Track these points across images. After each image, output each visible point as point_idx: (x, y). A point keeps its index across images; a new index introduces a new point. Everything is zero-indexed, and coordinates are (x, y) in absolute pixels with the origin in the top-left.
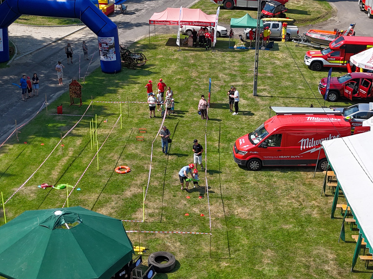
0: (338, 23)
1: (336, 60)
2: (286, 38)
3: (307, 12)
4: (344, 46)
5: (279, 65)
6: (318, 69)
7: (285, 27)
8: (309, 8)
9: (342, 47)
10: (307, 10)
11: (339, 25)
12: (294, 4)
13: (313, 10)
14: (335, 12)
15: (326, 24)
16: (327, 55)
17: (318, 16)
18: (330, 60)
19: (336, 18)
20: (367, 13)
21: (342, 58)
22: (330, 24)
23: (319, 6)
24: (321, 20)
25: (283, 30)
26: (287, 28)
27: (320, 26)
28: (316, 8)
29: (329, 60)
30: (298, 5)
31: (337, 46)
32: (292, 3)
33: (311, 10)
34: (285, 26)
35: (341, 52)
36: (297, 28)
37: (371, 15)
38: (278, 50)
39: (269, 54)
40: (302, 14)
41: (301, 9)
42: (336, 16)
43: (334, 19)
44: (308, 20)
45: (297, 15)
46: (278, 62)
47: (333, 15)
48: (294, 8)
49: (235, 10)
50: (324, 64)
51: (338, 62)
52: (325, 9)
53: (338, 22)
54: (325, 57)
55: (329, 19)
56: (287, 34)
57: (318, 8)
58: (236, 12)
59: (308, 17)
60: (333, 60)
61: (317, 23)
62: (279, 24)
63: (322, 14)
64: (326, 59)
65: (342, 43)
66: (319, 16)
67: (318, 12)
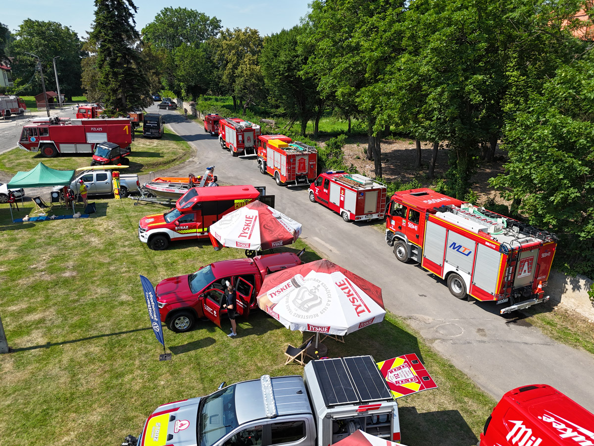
0: (198, 165)
1: (189, 228)
2: (122, 192)
3: (159, 154)
4: (199, 205)
5: (96, 247)
6: (163, 246)
7: (117, 178)
8: (162, 149)
9: (195, 207)
10: (160, 152)
11: (199, 168)
12: (145, 146)
13: (168, 151)
14: (194, 152)
15: (183, 167)
16: (174, 223)
17: (173, 158)
18: (180, 230)
19: (196, 159)
20: (229, 150)
21: (199, 224)
22: (188, 167)
23: (175, 146)
24: (178, 163)
25: (115, 182)
26: (121, 179)
27: (175, 170)
28: (171, 149)
29: (178, 230)
30: (149, 147)
31: (187, 207)
32: (144, 144)
33: (165, 151)
34: (117, 176)
35: (195, 214)
36: (136, 178)
37: (234, 153)
38: (104, 214)
39: (86, 225)
40: (152, 157)
41: (153, 151)
42: (195, 156)
43: (194, 160)
44: (160, 164)
45: (146, 158)
46: (95, 241)
47: (192, 156)
48: (145, 150)
49: (60, 158)
50: (171, 238)
51: (194, 230)
52: (182, 149)
53: (198, 163)
54: (171, 226)
55: (188, 161)
56: (122, 187)
57: (173, 148)
58: (59, 160)
59: (160, 160)
60: (184, 229)
61: (172, 166)
62: (106, 174)
63: (178, 156)
64: (173, 229)
65: (196, 199)
66: (175, 158)
67: (174, 153)
